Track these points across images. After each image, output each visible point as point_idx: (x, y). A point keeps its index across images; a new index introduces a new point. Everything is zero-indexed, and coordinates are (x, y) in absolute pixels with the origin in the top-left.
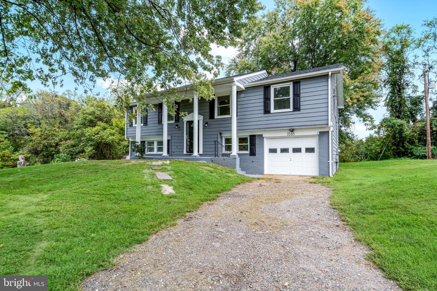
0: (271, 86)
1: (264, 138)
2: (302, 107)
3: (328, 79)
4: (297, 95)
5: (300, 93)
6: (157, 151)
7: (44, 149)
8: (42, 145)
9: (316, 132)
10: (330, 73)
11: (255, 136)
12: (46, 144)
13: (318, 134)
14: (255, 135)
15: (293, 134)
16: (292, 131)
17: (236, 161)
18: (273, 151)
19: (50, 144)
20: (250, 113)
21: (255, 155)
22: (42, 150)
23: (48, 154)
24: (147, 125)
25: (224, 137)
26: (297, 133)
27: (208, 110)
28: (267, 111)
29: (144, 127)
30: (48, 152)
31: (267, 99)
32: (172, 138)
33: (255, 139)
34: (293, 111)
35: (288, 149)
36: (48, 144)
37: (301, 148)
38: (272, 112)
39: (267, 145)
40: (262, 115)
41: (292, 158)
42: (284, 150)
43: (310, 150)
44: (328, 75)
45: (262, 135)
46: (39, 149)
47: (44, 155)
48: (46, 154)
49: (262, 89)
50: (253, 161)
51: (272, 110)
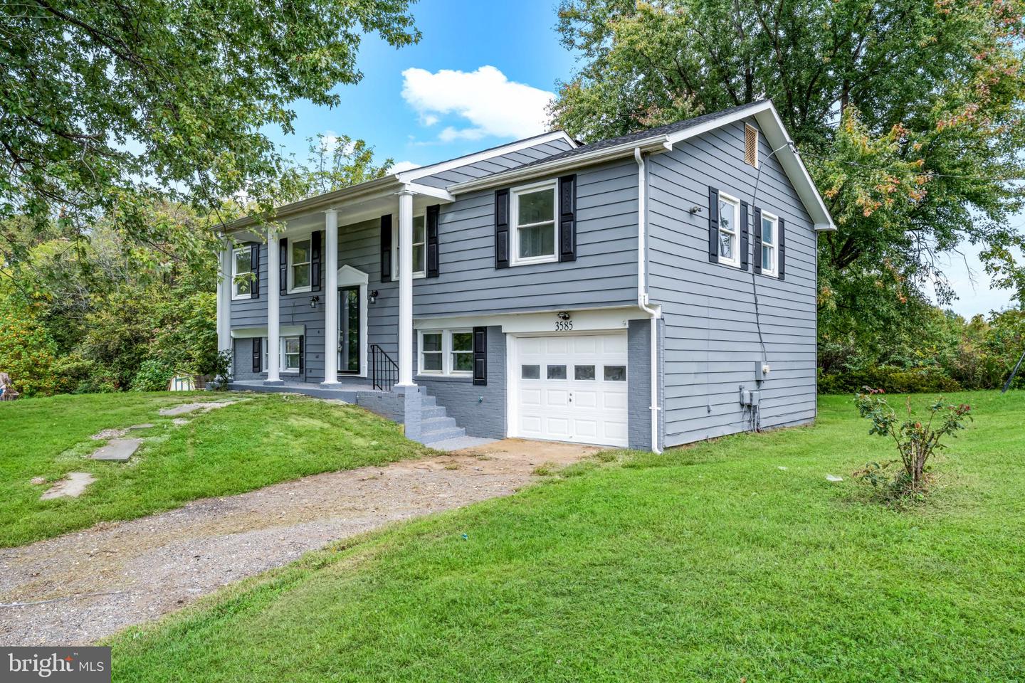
0: (512, 190)
1: (508, 337)
2: (580, 251)
3: (638, 168)
4: (568, 216)
5: (575, 210)
6: (285, 366)
7: (122, 348)
8: (117, 336)
9: (620, 323)
10: (637, 152)
11: (483, 329)
12: (128, 334)
13: (627, 326)
14: (486, 328)
15: (570, 327)
16: (566, 316)
17: (403, 402)
18: (530, 372)
19: (137, 333)
20: (464, 266)
21: (485, 384)
22: (118, 351)
23: (133, 358)
24: (258, 297)
25: (422, 330)
26: (578, 325)
27: (378, 259)
28: (502, 262)
29: (252, 301)
30: (133, 355)
31: (502, 227)
32: (308, 331)
33: (486, 339)
34: (559, 262)
35: (565, 367)
36: (132, 335)
37: (594, 367)
38: (513, 263)
39: (516, 356)
40: (492, 273)
41: (573, 395)
42: (557, 372)
43: (615, 373)
44: (632, 157)
45: (500, 327)
46: (111, 348)
47: (123, 363)
48: (128, 359)
49: (491, 200)
50: (481, 401)
51: (515, 258)
